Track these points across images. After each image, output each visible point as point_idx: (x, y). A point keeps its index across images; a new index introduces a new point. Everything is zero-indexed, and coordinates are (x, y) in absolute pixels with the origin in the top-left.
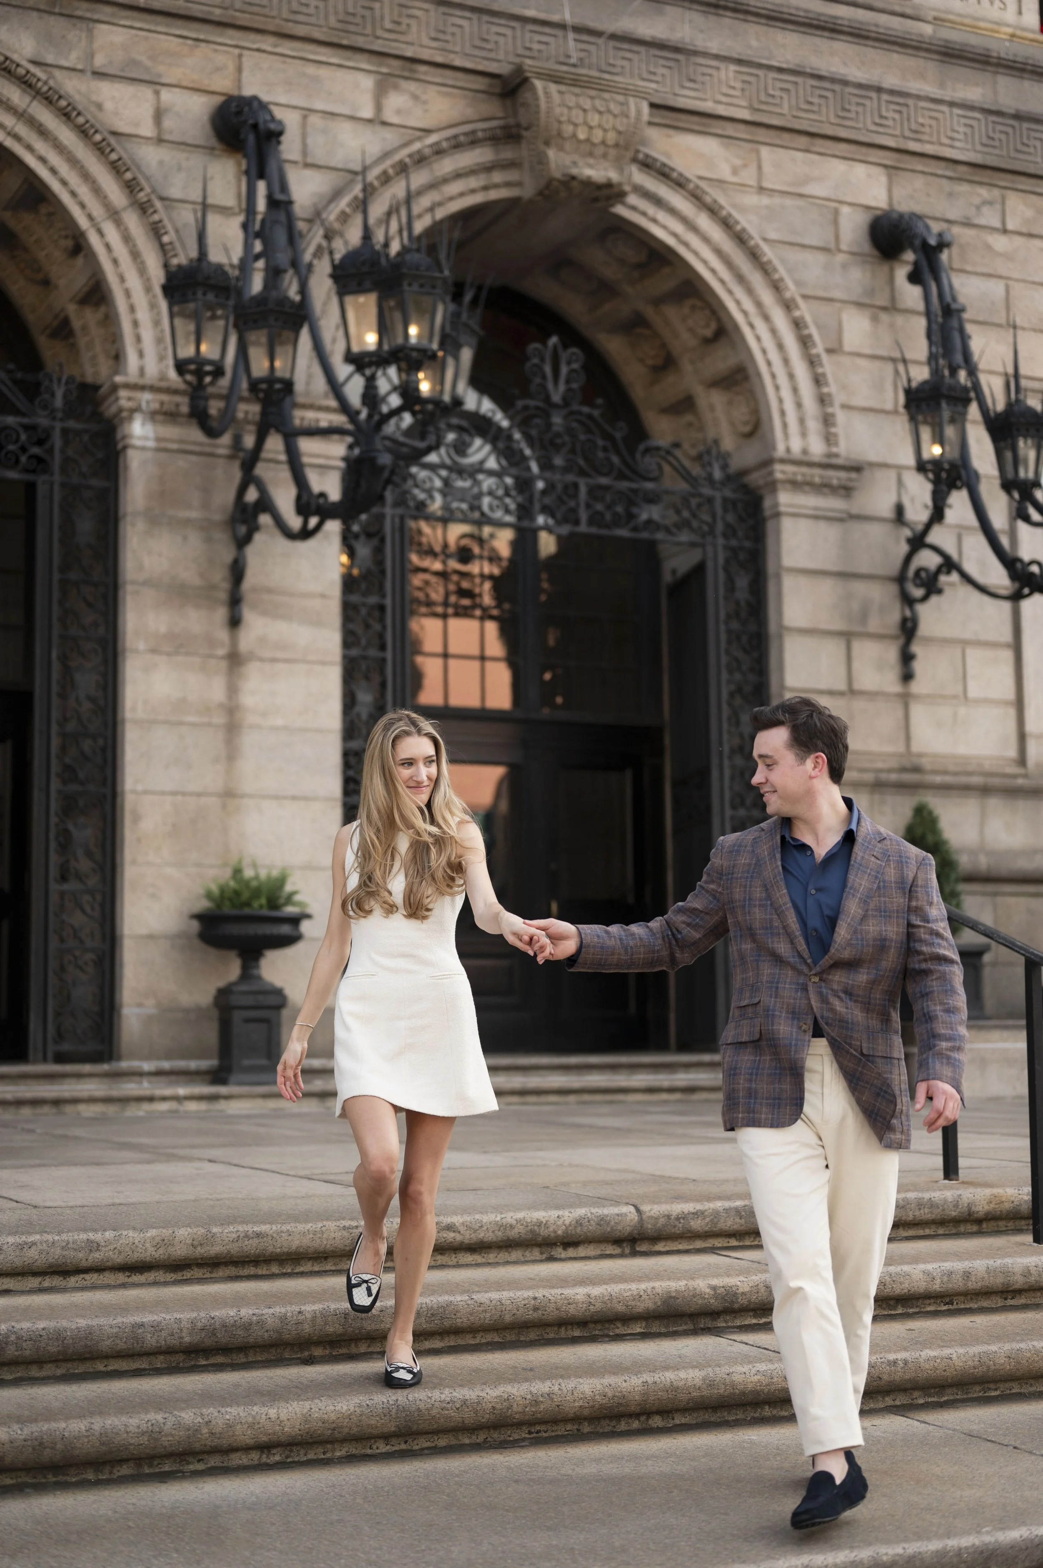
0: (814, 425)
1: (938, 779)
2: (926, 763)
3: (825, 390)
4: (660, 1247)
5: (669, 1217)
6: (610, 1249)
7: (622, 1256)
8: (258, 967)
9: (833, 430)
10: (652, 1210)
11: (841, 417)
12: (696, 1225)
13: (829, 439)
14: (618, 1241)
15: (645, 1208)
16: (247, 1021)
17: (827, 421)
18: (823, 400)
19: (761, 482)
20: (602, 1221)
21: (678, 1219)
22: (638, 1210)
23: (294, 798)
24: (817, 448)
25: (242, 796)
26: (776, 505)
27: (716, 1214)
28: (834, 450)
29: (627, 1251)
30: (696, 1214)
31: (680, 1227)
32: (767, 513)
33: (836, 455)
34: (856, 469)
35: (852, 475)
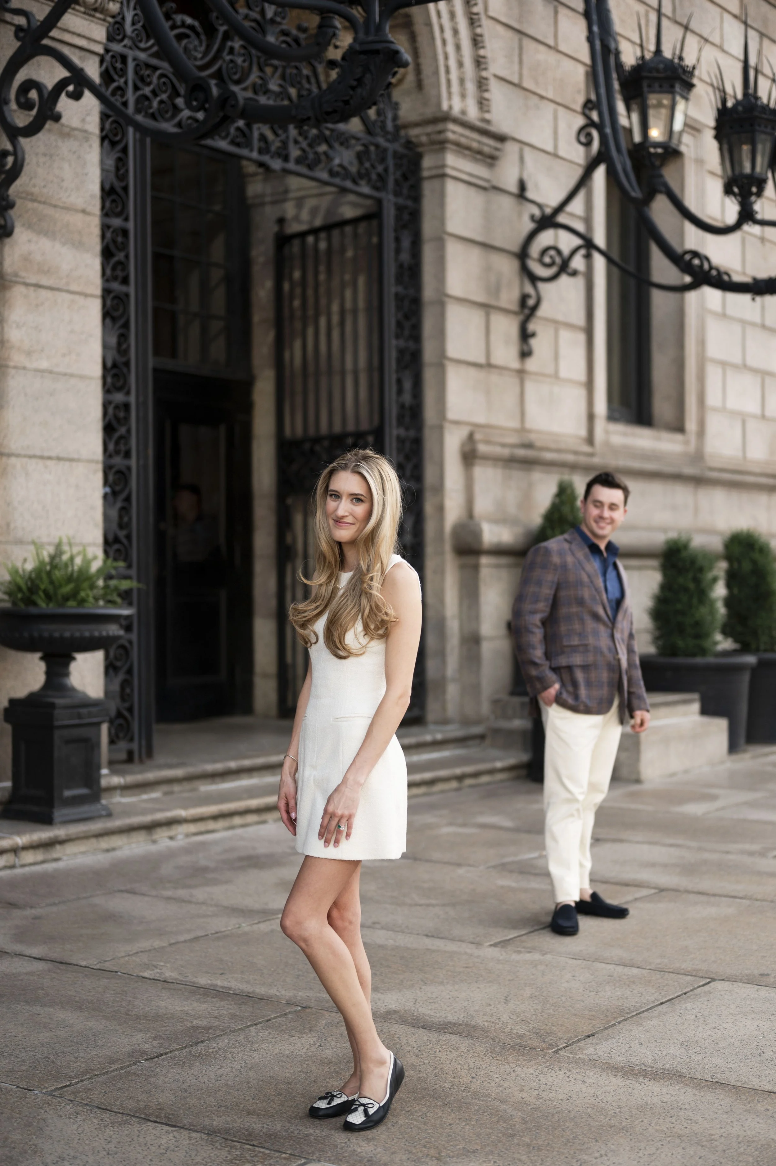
0: (471, 87)
1: (549, 456)
2: (537, 440)
3: (482, 52)
8: (67, 674)
9: (486, 95)
11: (492, 85)
13: (483, 104)
16: (68, 742)
17: (482, 84)
18: (479, 62)
23: (59, 459)
24: (473, 111)
25: (9, 455)
28: (487, 116)
32: (426, 174)
33: (488, 122)
34: (502, 138)
35: (498, 145)
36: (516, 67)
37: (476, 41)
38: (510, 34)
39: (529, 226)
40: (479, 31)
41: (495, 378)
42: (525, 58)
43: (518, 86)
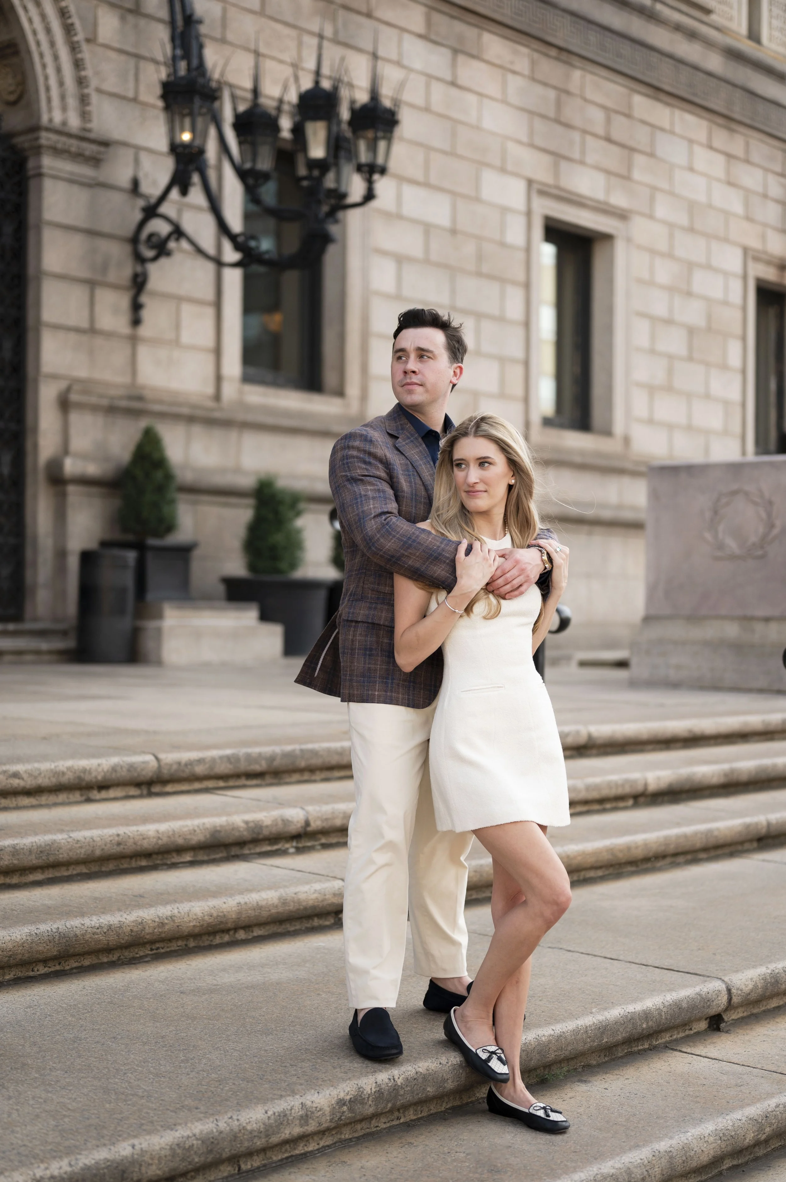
0: (72, 102)
1: (157, 408)
2: (147, 394)
3: (83, 73)
4: (169, 788)
5: (179, 763)
6: (133, 791)
7: (141, 796)
9: (88, 108)
10: (169, 757)
11: (95, 98)
12: (199, 770)
13: (85, 115)
14: (138, 784)
15: (162, 756)
17: (84, 100)
18: (81, 82)
19: (26, 145)
20: (131, 767)
21: (186, 765)
22: (157, 758)
24: (74, 122)
26: (39, 167)
27: (213, 760)
28: (89, 126)
29: (145, 792)
30: (200, 761)
31: (187, 772)
32: (31, 173)
33: (89, 130)
34: (105, 144)
35: (102, 149)
36: (131, 85)
37: (78, 64)
38: (123, 58)
39: (138, 216)
40: (79, 56)
41: (99, 341)
42: (142, 77)
43: (135, 100)
